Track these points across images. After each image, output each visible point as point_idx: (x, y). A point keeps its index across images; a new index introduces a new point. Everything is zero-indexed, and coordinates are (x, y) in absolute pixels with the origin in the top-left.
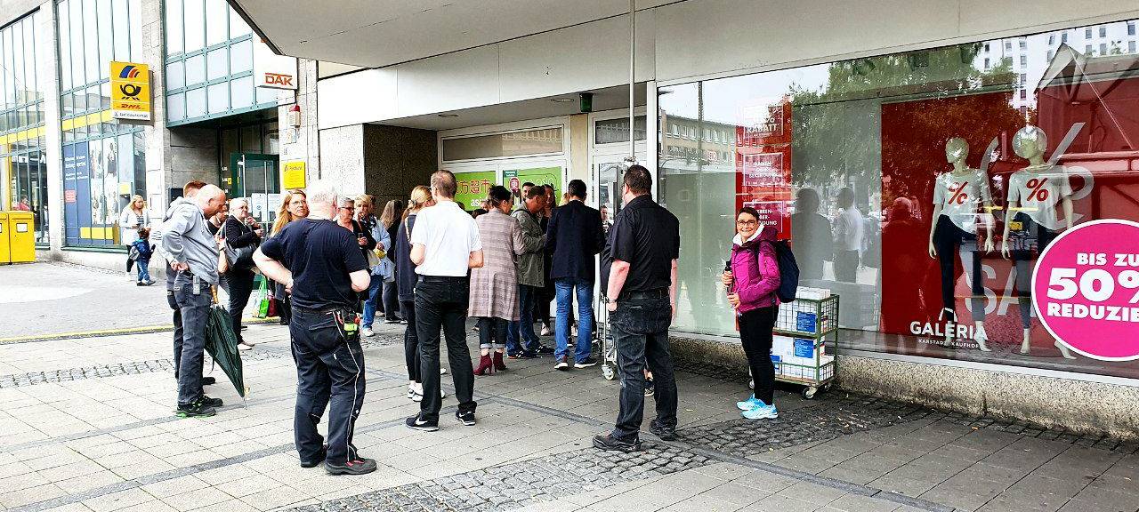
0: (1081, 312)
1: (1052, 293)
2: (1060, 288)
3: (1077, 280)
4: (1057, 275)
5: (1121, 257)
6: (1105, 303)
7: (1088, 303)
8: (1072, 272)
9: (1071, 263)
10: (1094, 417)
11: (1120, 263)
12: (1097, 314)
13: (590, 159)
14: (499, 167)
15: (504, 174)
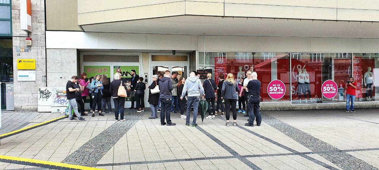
0: (274, 93)
1: (270, 90)
2: (271, 90)
3: (273, 88)
4: (271, 88)
5: (278, 85)
6: (276, 91)
7: (274, 92)
8: (272, 87)
9: (272, 86)
10: (276, 108)
11: (278, 86)
12: (275, 93)
13: (150, 65)
14: (112, 65)
15: (114, 67)
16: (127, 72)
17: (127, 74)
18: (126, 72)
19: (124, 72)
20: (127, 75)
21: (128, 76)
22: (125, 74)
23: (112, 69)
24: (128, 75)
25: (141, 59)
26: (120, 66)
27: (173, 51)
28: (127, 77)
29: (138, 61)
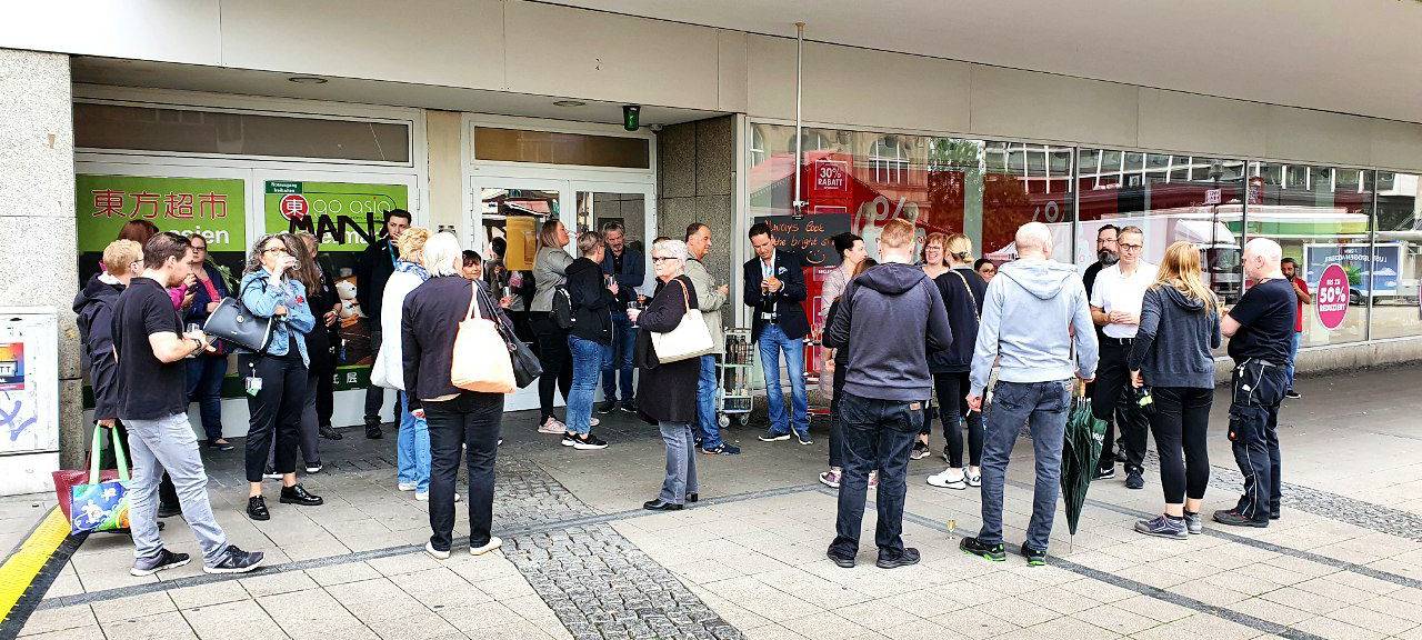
13: (466, 179)
14: (254, 173)
15: (269, 187)
16: (343, 220)
17: (342, 229)
18: (334, 220)
19: (324, 219)
20: (340, 237)
21: (348, 239)
22: (332, 230)
23: (255, 199)
24: (350, 233)
25: (419, 147)
26: (299, 184)
27: (627, 109)
28: (343, 248)
29: (401, 155)
